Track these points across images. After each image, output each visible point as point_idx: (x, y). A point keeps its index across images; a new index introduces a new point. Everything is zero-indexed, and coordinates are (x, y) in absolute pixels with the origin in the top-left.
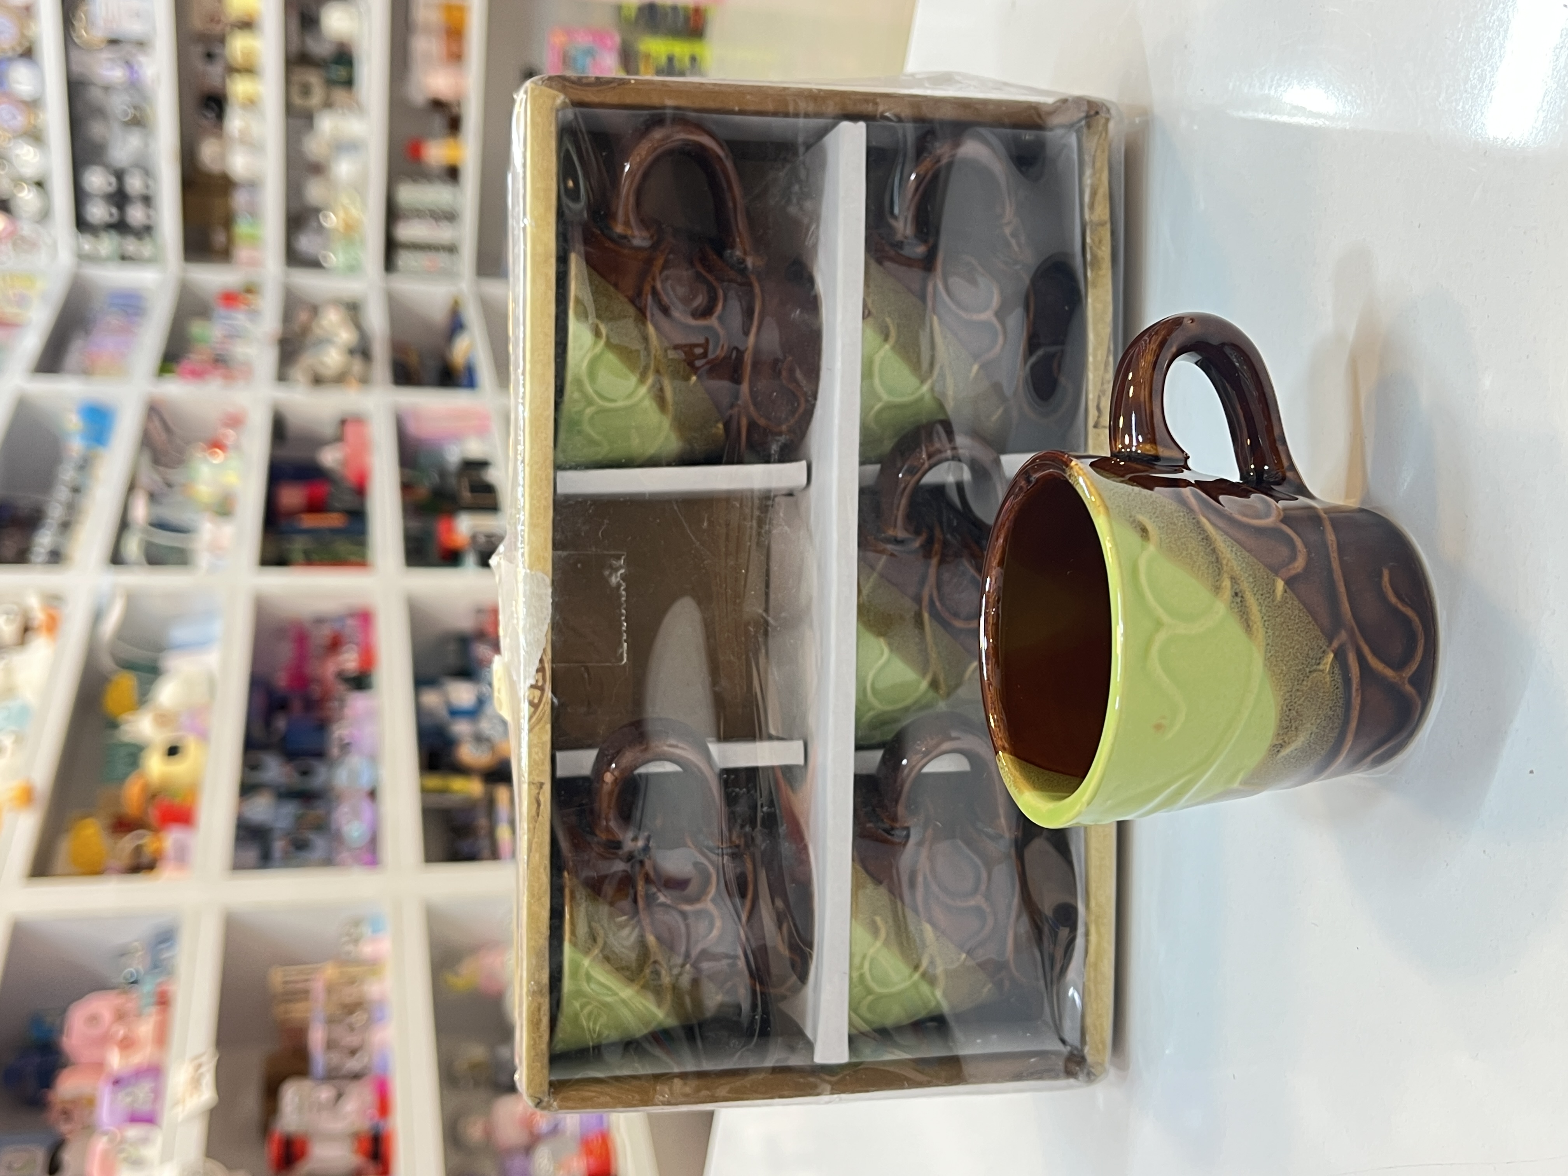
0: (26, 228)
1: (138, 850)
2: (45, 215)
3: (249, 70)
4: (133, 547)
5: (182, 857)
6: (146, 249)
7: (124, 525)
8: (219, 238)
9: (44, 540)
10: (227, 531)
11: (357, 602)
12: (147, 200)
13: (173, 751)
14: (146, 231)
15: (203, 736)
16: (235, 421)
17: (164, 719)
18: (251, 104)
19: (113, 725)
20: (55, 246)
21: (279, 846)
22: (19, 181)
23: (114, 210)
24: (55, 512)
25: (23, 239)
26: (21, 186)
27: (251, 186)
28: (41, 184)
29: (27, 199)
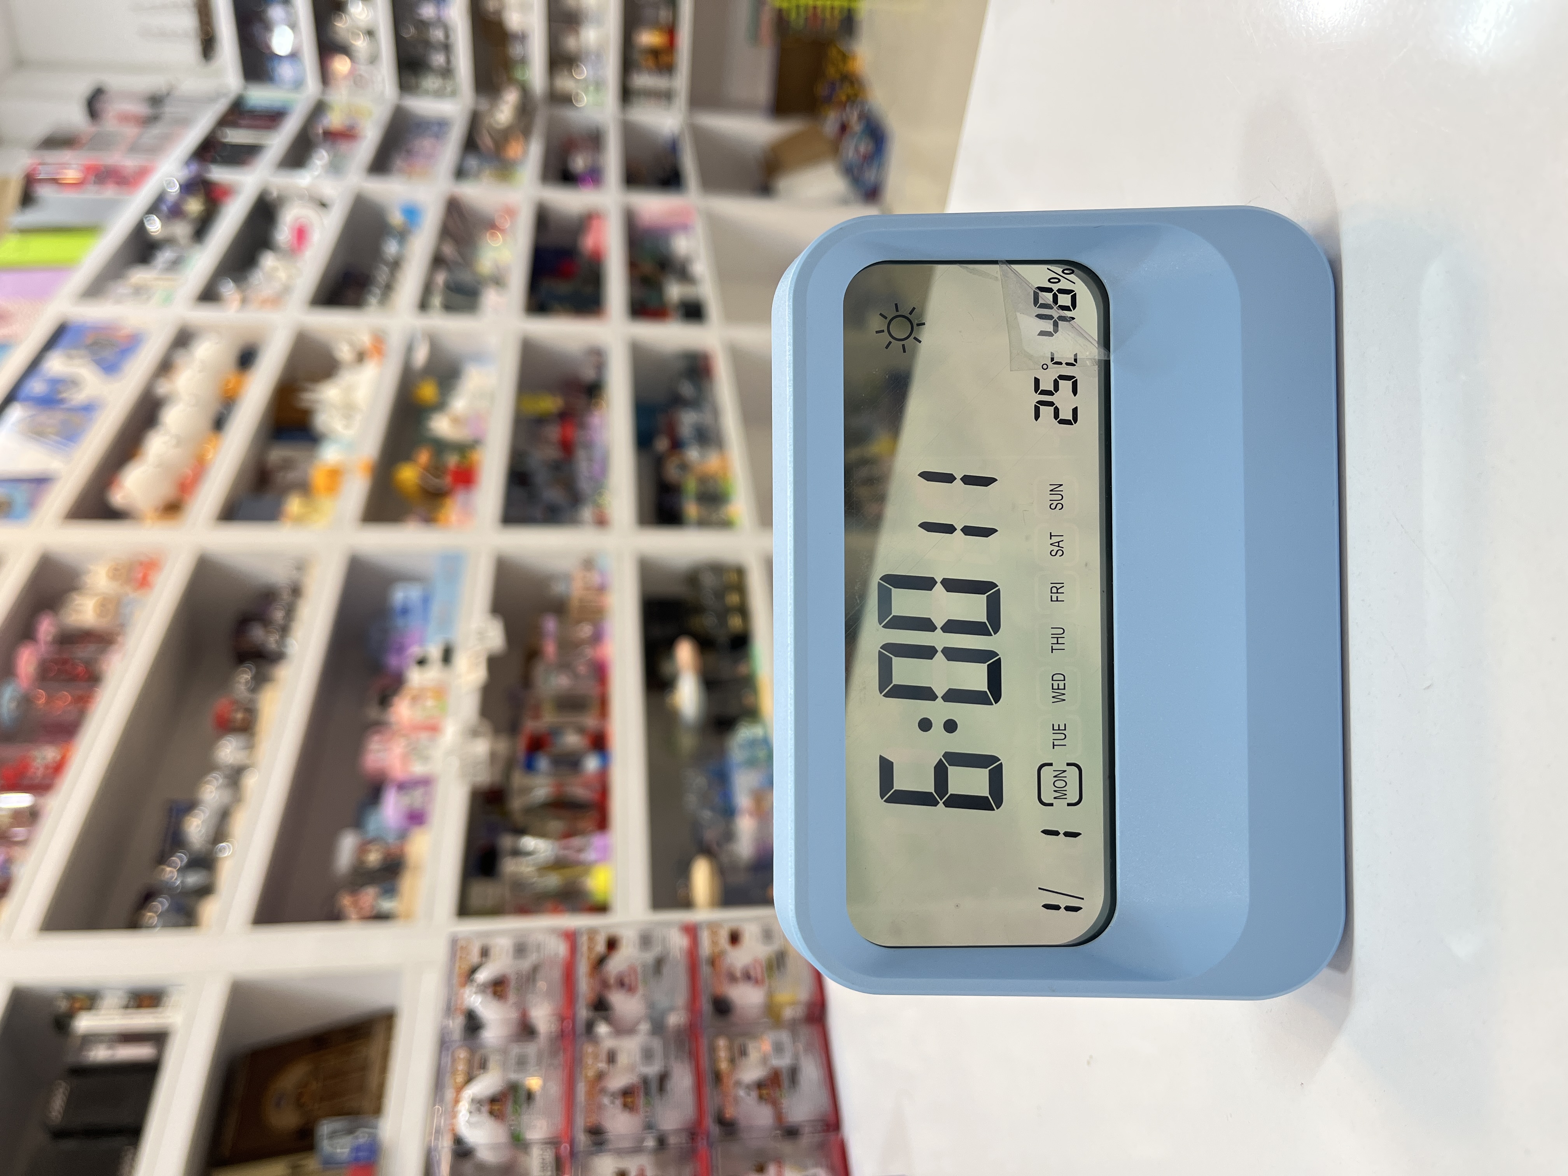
0: (362, 69)
2: (374, 58)
4: (437, 298)
6: (449, 84)
7: (429, 288)
9: (375, 292)
11: (595, 343)
12: (447, 48)
14: (447, 72)
16: (509, 213)
17: (456, 421)
20: (382, 80)
22: (354, 31)
24: (384, 275)
25: (362, 77)
26: (359, 35)
27: (522, 38)
28: (370, 33)
29: (360, 44)
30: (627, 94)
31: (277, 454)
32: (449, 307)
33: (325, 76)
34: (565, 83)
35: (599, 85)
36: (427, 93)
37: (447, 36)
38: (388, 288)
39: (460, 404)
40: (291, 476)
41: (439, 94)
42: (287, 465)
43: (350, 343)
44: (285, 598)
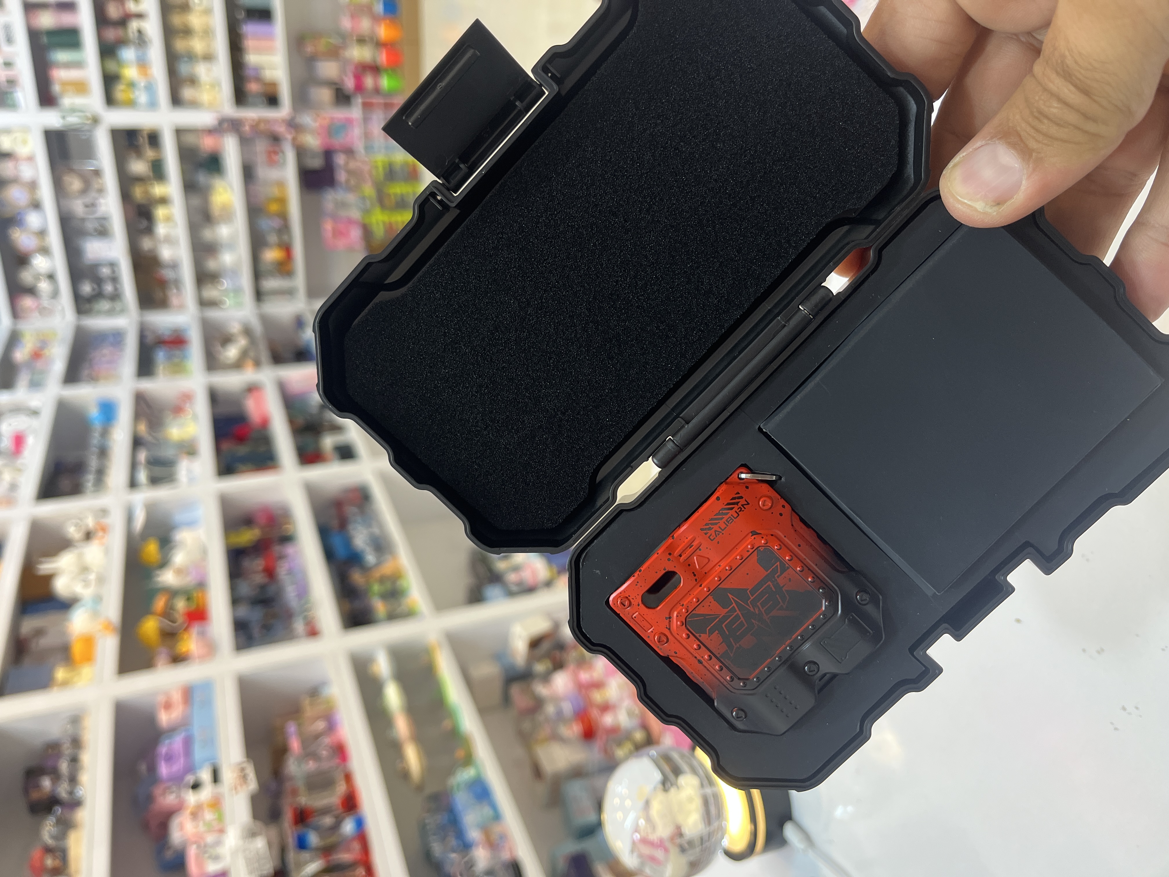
0: (45, 302)
2: (55, 294)
3: (164, 201)
4: (142, 476)
6: (118, 305)
7: (134, 466)
8: (158, 294)
9: (90, 479)
12: (115, 279)
14: (116, 296)
16: (187, 397)
17: (179, 572)
18: (168, 219)
19: (150, 579)
20: (63, 310)
21: (256, 631)
22: (37, 277)
23: (95, 286)
24: (93, 463)
25: (44, 308)
26: (39, 279)
27: (175, 266)
28: (51, 277)
29: (44, 286)
30: (259, 295)
31: (29, 625)
32: (155, 481)
33: (15, 313)
34: (211, 292)
35: (237, 291)
36: (99, 313)
37: (114, 272)
38: (101, 473)
39: (179, 558)
40: (44, 642)
41: (111, 313)
42: (39, 633)
43: (76, 525)
44: (67, 750)
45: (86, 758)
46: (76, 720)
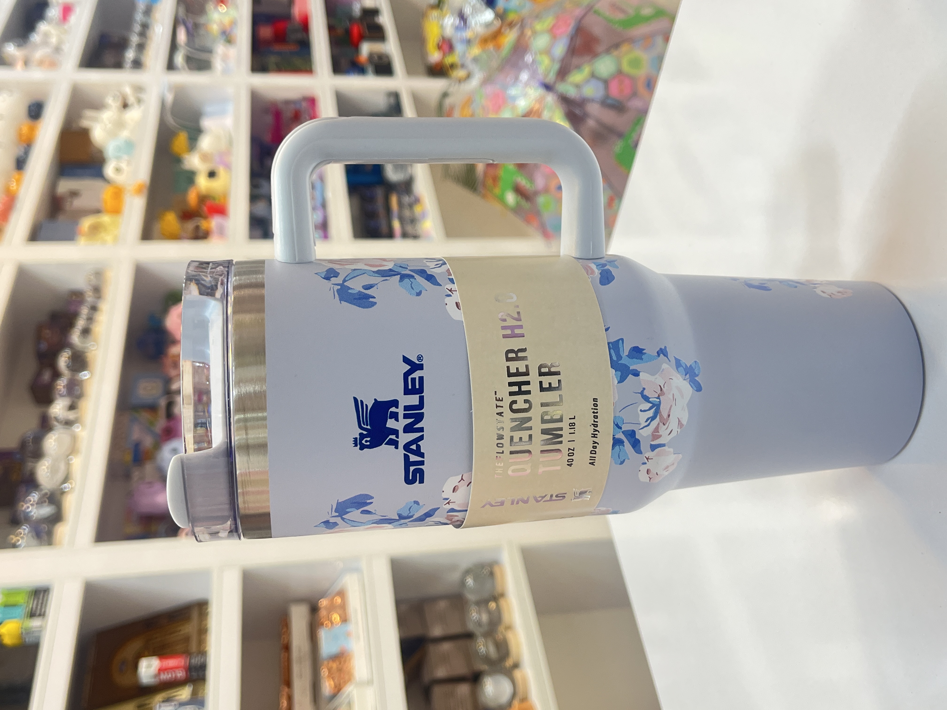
1: (197, 228)
4: (179, 59)
5: (222, 232)
7: (174, 47)
9: (130, 55)
10: (232, 51)
11: (308, 93)
13: (212, 174)
15: (228, 167)
17: (205, 158)
19: (178, 160)
24: (135, 39)
31: (65, 185)
32: (191, 66)
39: (206, 143)
40: (78, 203)
42: (74, 194)
43: (114, 97)
44: (90, 298)
45: (104, 306)
46: (99, 274)
